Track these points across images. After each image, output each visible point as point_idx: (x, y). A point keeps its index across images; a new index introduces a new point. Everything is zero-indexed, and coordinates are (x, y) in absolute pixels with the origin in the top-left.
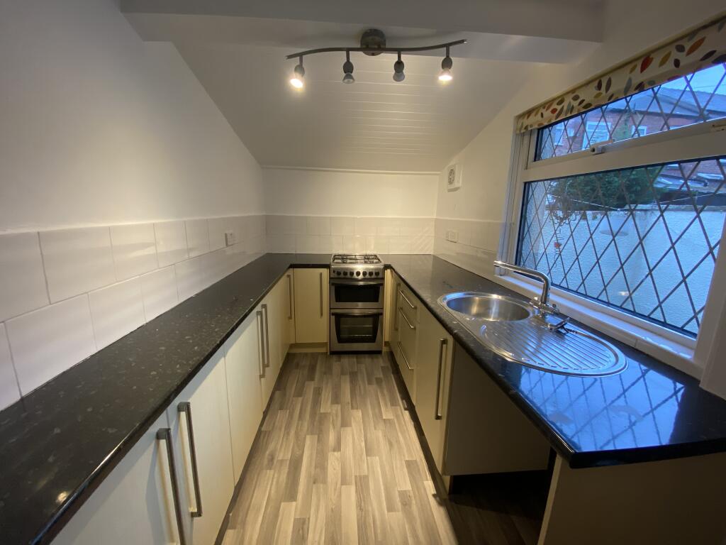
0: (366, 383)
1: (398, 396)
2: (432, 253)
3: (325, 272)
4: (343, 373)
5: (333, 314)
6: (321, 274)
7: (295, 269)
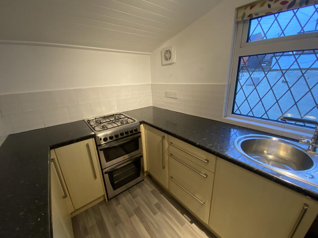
0: (152, 214)
1: (178, 213)
2: (152, 105)
3: (91, 142)
4: (130, 216)
5: (106, 173)
6: (87, 145)
7: (56, 150)
